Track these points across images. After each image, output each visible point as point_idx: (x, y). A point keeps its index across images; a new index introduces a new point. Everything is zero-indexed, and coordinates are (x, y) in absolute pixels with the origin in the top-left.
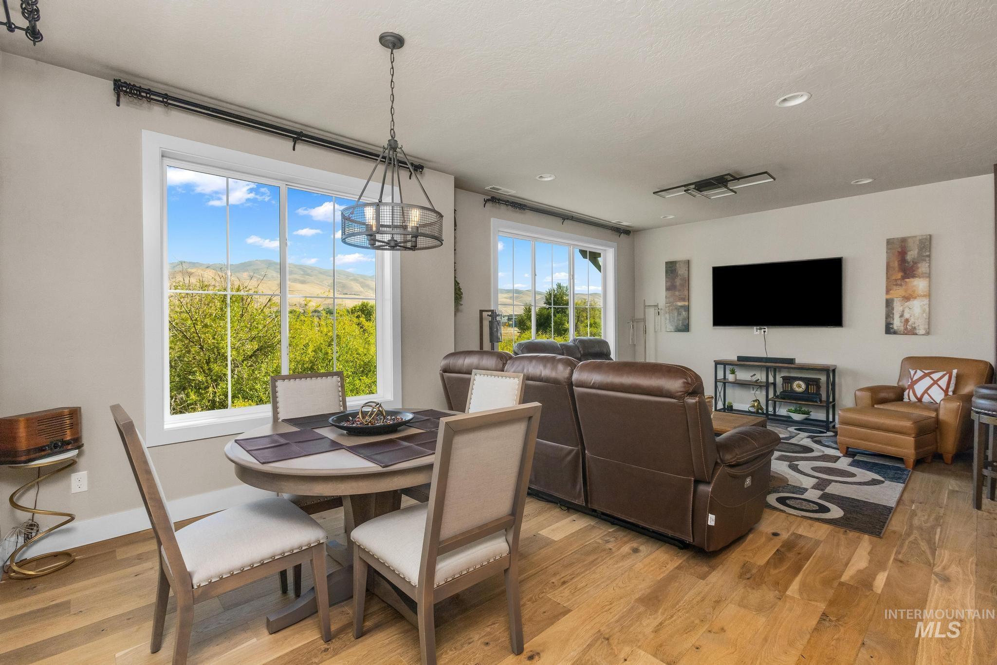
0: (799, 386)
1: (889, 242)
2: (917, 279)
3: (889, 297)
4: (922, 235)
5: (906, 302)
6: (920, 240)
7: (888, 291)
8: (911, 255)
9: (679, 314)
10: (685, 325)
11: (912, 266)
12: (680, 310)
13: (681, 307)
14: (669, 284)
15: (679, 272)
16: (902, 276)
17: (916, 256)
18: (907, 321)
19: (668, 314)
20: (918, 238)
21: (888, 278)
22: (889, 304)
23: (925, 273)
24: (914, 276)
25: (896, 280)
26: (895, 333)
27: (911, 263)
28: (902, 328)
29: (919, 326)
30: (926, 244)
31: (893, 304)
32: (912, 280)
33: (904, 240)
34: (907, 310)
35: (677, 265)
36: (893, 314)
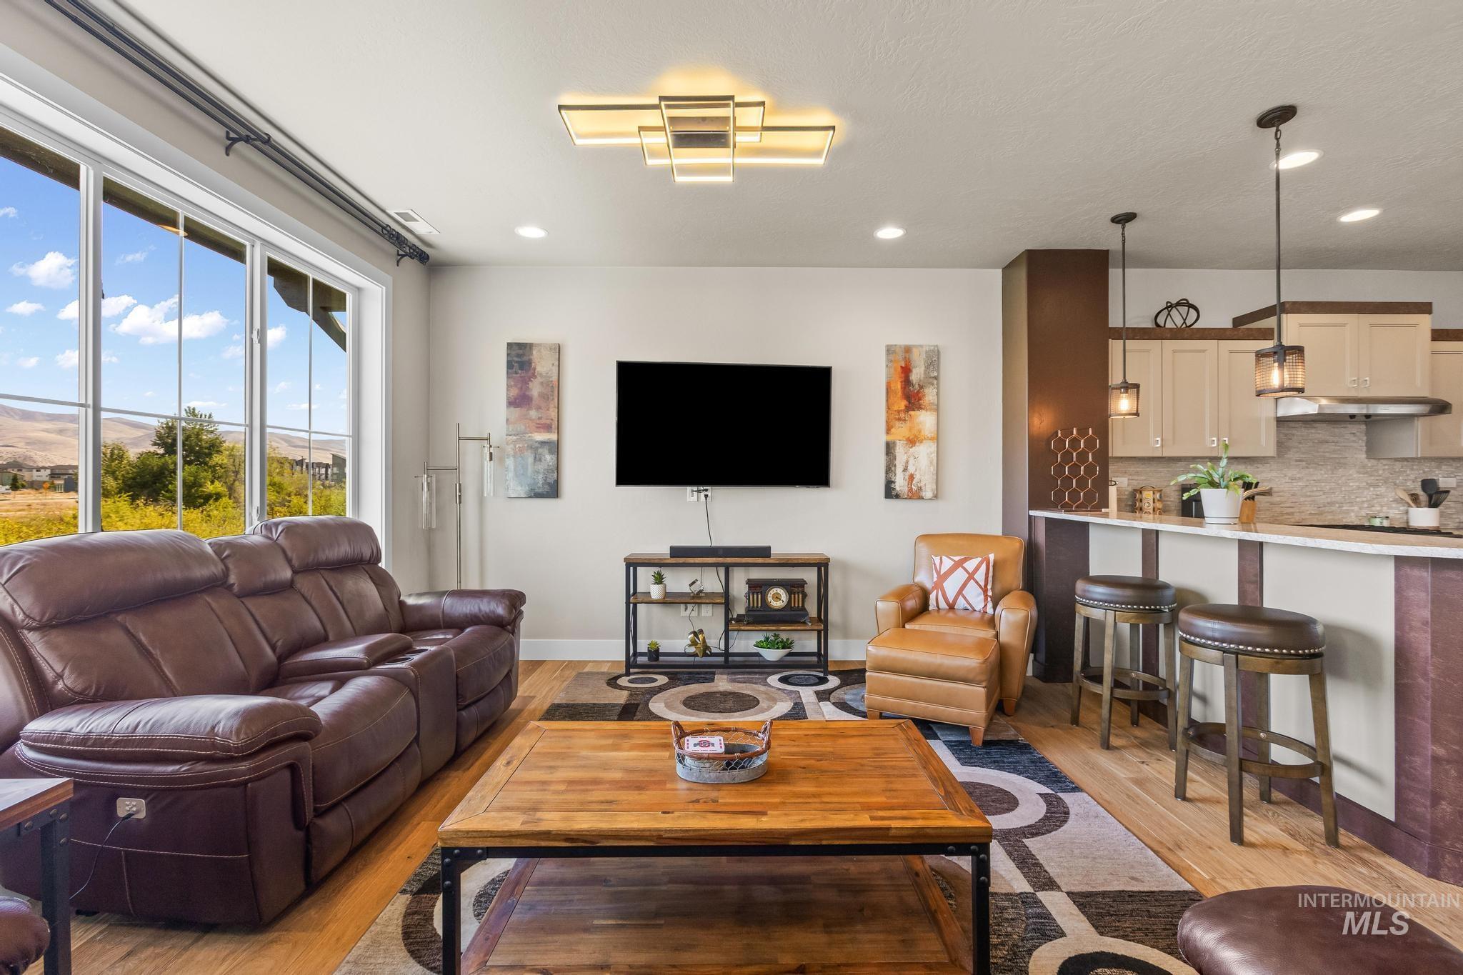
0: (777, 597)
1: (890, 350)
2: (923, 411)
3: (890, 438)
4: (929, 346)
5: (911, 447)
6: (926, 352)
7: (888, 431)
8: (917, 375)
9: (538, 459)
10: (549, 484)
11: (918, 392)
12: (540, 450)
13: (543, 443)
14: (514, 392)
15: (539, 369)
16: (906, 406)
17: (923, 376)
18: (912, 477)
19: (512, 458)
20: (924, 349)
21: (888, 408)
22: (890, 448)
23: (932, 404)
24: (920, 408)
25: (899, 412)
26: (897, 496)
27: (917, 386)
28: (906, 489)
29: (925, 485)
30: (934, 359)
31: (894, 450)
32: (917, 413)
33: (908, 350)
34: (911, 461)
35: (534, 352)
36: (895, 466)
